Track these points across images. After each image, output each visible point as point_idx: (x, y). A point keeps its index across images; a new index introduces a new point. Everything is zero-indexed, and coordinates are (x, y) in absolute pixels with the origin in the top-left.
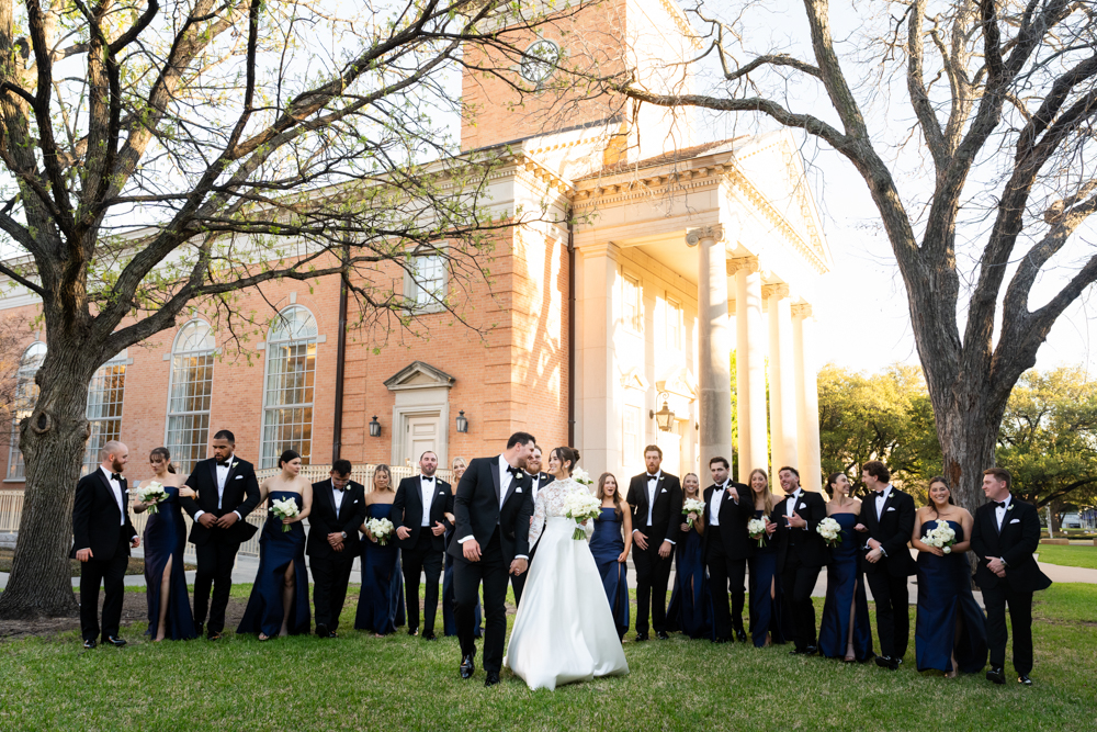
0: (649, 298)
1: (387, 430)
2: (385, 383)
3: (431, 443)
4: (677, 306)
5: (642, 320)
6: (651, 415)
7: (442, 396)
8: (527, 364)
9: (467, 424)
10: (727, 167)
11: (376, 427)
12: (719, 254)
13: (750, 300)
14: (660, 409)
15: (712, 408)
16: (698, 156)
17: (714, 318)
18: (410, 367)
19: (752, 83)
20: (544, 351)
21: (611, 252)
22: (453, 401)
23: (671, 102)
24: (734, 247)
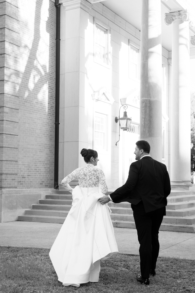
0: (115, 42)
5: (110, 57)
6: (116, 120)
8: (20, 81)
13: (181, 40)
14: (122, 116)
15: (148, 112)
17: (151, 47)
20: (34, 73)
21: (84, 6)
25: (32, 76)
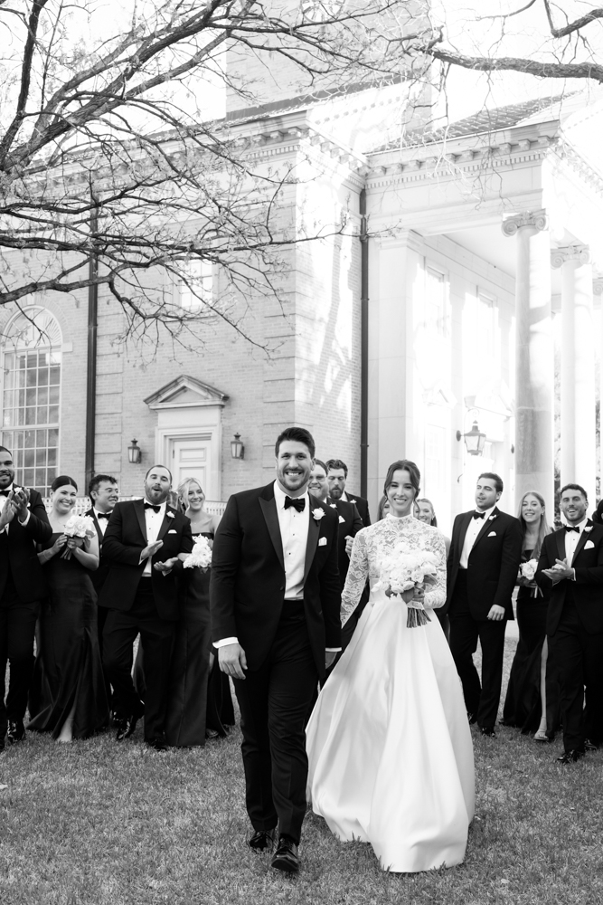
0: (457, 295)
1: (149, 456)
2: (146, 401)
3: (201, 471)
4: (491, 304)
5: (449, 322)
6: (459, 437)
7: (213, 416)
8: (313, 378)
9: (243, 449)
10: (553, 139)
11: (136, 452)
12: (541, 244)
13: (579, 299)
14: (469, 429)
15: (529, 430)
16: (519, 124)
17: (534, 323)
18: (176, 382)
19: (584, 40)
20: (332, 362)
21: (412, 242)
22: (226, 423)
23: (486, 66)
24: (560, 236)
25: (329, 367)
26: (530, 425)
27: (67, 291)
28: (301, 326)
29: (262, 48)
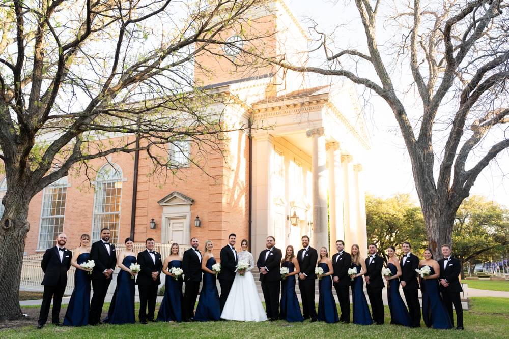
0: (286, 161)
1: (159, 226)
2: (158, 202)
3: (182, 232)
4: (299, 165)
5: (284, 172)
6: (288, 218)
7: (188, 208)
8: (230, 194)
9: (200, 222)
10: (326, 100)
11: (153, 224)
12: (322, 141)
13: (335, 163)
14: (292, 215)
15: (319, 215)
16: (312, 95)
17: (320, 172)
18: (171, 194)
19: (339, 62)
20: (237, 187)
21: (270, 139)
22: (193, 212)
23: (302, 70)
24: (329, 138)
25: (236, 190)
26: (319, 213)
27: (129, 152)
28: (225, 172)
29: (216, 54)
